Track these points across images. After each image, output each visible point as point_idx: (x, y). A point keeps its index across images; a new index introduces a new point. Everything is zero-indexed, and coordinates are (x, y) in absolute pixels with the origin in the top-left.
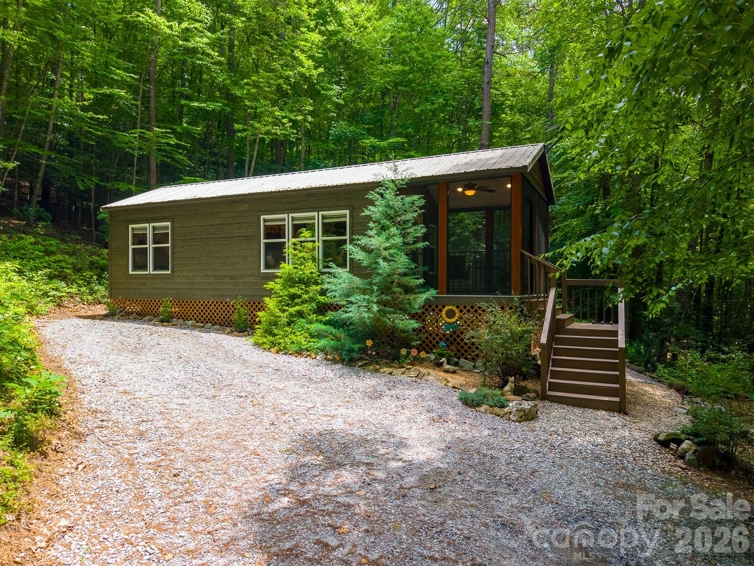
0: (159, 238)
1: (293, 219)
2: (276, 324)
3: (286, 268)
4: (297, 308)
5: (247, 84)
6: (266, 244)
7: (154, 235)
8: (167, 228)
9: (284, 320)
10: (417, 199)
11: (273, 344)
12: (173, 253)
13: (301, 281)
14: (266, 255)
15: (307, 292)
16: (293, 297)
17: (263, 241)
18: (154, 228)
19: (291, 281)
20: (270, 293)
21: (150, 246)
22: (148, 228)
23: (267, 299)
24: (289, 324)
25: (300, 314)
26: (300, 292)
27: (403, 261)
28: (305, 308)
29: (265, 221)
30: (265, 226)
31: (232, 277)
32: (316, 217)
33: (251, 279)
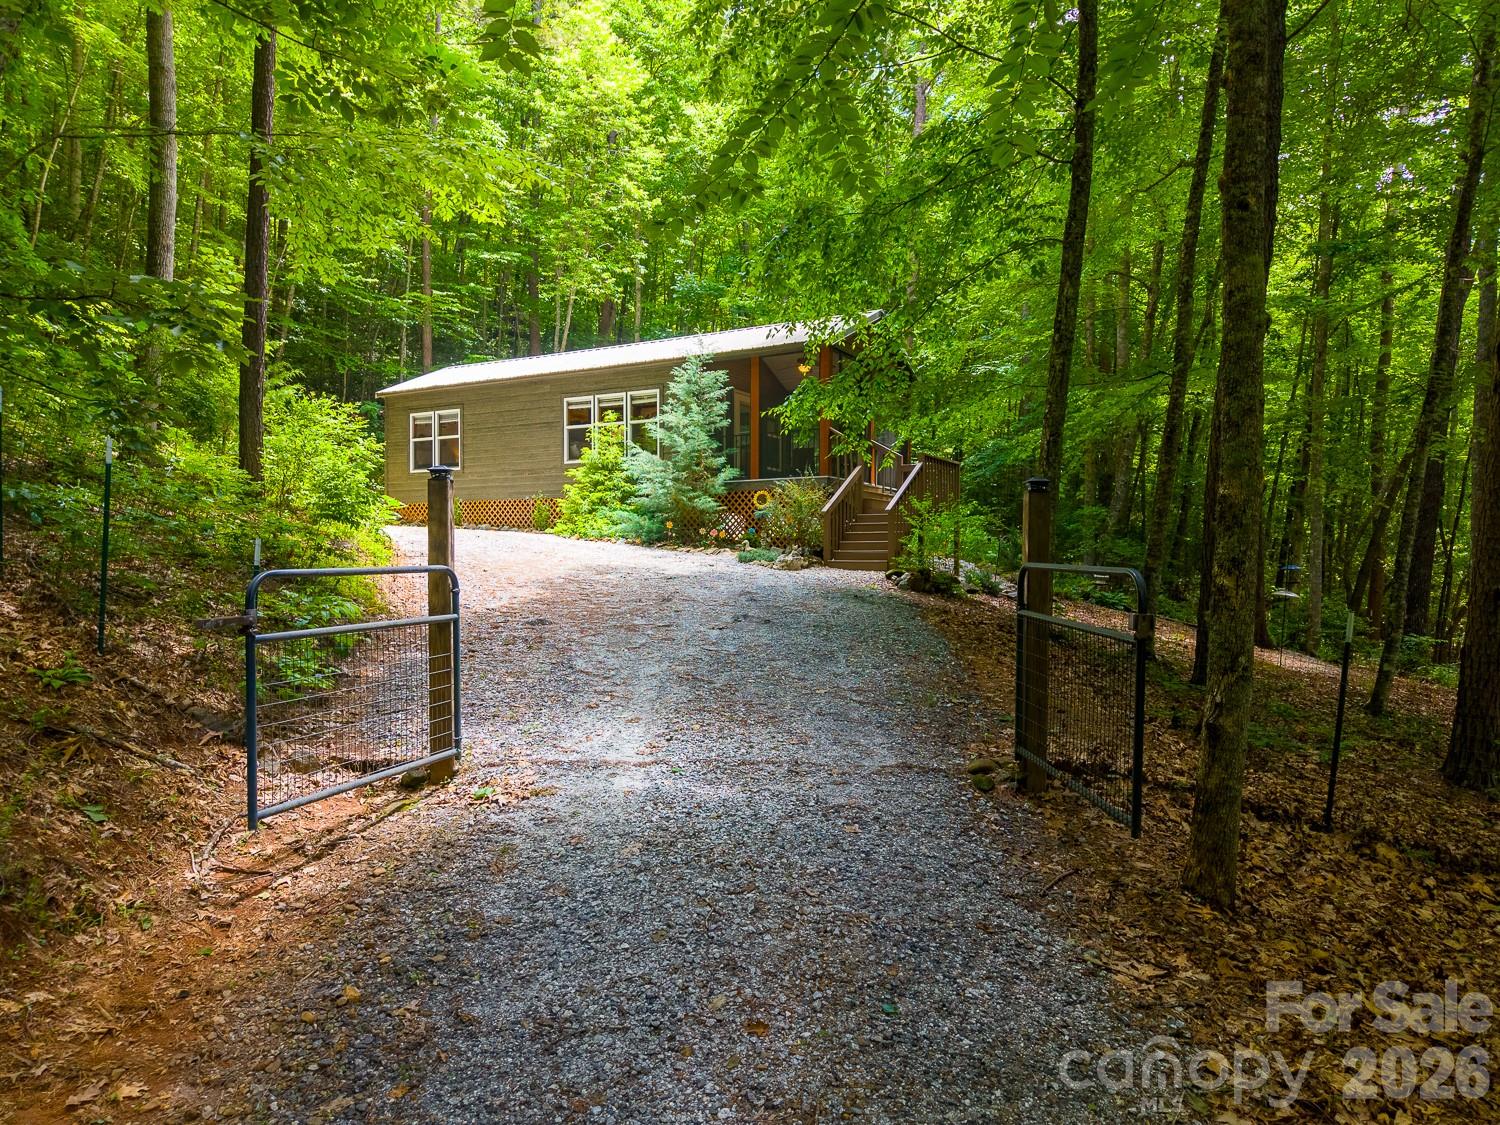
0: (445, 428)
1: (600, 401)
2: (577, 512)
3: (589, 455)
4: (600, 495)
5: (555, 226)
6: (570, 431)
7: (441, 425)
8: (456, 416)
9: (586, 506)
10: (722, 375)
11: (574, 532)
12: (463, 445)
13: (604, 467)
14: (570, 445)
15: (610, 479)
16: (596, 484)
17: (567, 428)
18: (440, 417)
19: (595, 468)
20: (572, 481)
21: (436, 439)
22: (432, 417)
23: (567, 487)
24: (590, 512)
25: (603, 502)
26: (602, 478)
27: (704, 437)
28: (609, 495)
29: (569, 404)
30: (570, 411)
31: (531, 471)
32: (624, 398)
33: (554, 473)
